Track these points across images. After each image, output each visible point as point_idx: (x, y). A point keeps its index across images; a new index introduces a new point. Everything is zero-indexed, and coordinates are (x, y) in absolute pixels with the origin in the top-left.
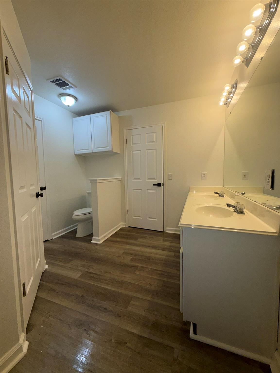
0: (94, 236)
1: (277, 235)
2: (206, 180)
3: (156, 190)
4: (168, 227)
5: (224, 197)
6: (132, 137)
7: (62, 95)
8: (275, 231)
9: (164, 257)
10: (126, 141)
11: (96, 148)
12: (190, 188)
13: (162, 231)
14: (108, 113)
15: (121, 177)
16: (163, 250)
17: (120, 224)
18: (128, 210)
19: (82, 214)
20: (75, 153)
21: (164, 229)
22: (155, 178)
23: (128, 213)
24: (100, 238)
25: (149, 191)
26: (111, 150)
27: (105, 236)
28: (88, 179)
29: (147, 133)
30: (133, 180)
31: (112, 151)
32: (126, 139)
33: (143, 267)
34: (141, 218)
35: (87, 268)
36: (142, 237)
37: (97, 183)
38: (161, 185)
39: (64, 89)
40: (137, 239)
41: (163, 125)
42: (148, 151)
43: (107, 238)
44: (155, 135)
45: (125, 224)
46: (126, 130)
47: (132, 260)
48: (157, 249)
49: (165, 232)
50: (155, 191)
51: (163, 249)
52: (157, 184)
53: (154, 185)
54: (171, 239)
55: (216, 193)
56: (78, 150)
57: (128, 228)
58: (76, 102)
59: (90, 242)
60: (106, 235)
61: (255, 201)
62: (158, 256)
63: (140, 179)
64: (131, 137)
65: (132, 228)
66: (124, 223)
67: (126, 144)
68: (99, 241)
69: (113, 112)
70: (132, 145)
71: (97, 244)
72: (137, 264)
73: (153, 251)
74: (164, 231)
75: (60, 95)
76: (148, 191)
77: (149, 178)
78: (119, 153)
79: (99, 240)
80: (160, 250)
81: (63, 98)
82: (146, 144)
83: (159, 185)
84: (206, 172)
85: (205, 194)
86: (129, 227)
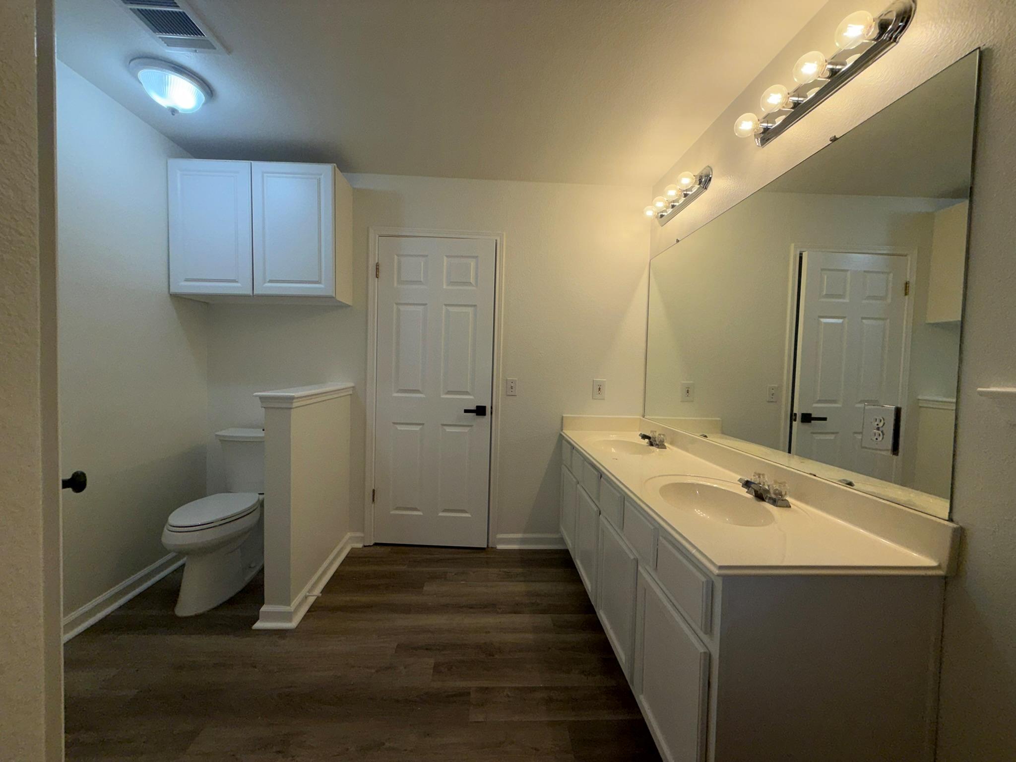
0: (269, 604)
1: (941, 573)
2: (604, 399)
3: (471, 426)
4: (502, 533)
5: (665, 447)
6: (399, 263)
7: (148, 60)
8: (934, 563)
9: (530, 636)
10: (377, 269)
11: (271, 281)
12: (564, 419)
13: (486, 546)
14: (325, 171)
15: (352, 384)
16: (515, 613)
17: (344, 540)
18: (374, 491)
19: (212, 525)
20: (173, 290)
21: (490, 541)
22: (468, 391)
23: (373, 500)
24: (291, 608)
25: (448, 429)
26: (330, 293)
27: (308, 594)
28: (255, 394)
29: (447, 256)
30: (396, 395)
31: (333, 297)
32: (377, 265)
33: (487, 688)
34: (420, 513)
35: (279, 752)
36: (433, 577)
37: (291, 408)
38: (487, 412)
39: (170, 43)
40: (422, 587)
41: (496, 240)
42: (449, 308)
43: (311, 600)
44: (472, 264)
45: (362, 535)
46: (377, 236)
47: (437, 668)
48: (498, 613)
49: (492, 548)
50: (466, 430)
51: (516, 609)
52: (474, 408)
53: (466, 411)
54: (520, 570)
55: (644, 437)
56: (187, 280)
57: (372, 548)
58: (204, 104)
59: (251, 629)
60: (310, 591)
61: (809, 473)
62: (510, 638)
63: (418, 390)
64: (396, 261)
65: (389, 549)
66: (359, 534)
67: (376, 279)
68: (290, 620)
69: (339, 169)
70: (395, 285)
71: (281, 633)
72: (462, 684)
73: (490, 620)
74: (490, 546)
75: (139, 58)
76: (445, 427)
77: (449, 390)
78: (350, 303)
79: (288, 617)
80: (504, 613)
81: (148, 76)
82: (445, 287)
83: (480, 411)
84: (605, 380)
85: (613, 437)
86: (376, 544)
